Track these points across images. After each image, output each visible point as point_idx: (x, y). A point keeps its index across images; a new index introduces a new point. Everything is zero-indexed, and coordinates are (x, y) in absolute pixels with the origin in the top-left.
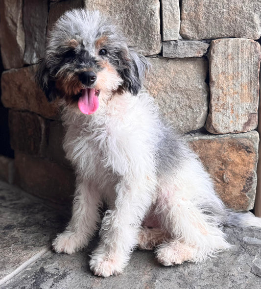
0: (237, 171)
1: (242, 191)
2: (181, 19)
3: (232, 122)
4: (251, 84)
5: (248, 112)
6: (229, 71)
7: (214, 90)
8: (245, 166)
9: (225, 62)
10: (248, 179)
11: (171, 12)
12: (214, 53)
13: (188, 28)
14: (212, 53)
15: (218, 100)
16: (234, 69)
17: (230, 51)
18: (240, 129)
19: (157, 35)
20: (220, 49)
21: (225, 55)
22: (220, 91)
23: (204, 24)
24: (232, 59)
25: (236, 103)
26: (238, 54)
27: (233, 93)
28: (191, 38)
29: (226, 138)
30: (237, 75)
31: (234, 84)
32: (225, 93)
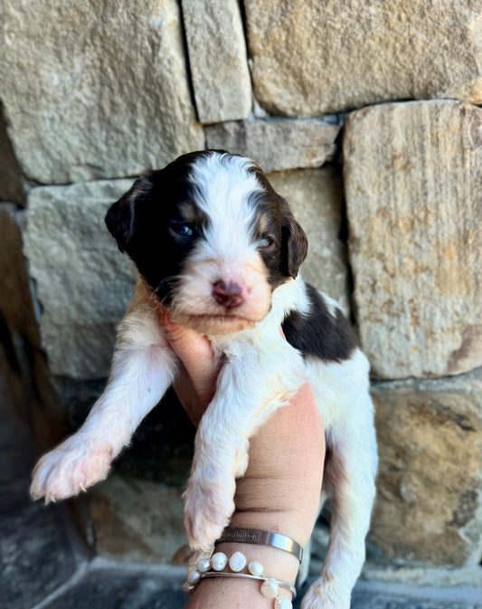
0: (435, 475)
1: (451, 524)
2: (250, 54)
3: (415, 348)
4: (466, 242)
5: (460, 322)
6: (399, 203)
7: (359, 262)
8: (456, 462)
9: (386, 178)
10: (464, 496)
11: (211, 32)
12: (352, 151)
13: (275, 82)
14: (346, 152)
15: (374, 291)
16: (412, 198)
17: (399, 142)
18: (440, 367)
19: (182, 106)
20: (368, 138)
21: (385, 157)
22: (378, 266)
23: (318, 63)
24: (407, 167)
25: (424, 298)
26: (422, 149)
27: (416, 271)
28: (290, 112)
29: (402, 390)
30: (422, 215)
31: (416, 244)
32: (391, 271)
